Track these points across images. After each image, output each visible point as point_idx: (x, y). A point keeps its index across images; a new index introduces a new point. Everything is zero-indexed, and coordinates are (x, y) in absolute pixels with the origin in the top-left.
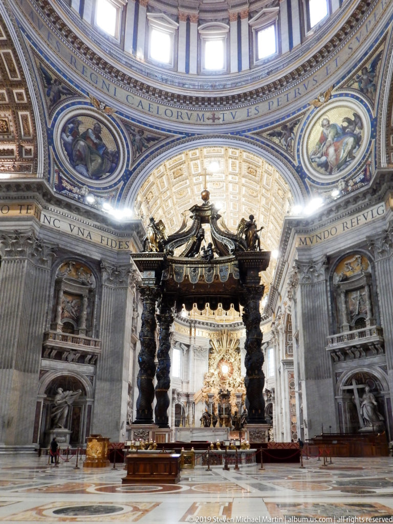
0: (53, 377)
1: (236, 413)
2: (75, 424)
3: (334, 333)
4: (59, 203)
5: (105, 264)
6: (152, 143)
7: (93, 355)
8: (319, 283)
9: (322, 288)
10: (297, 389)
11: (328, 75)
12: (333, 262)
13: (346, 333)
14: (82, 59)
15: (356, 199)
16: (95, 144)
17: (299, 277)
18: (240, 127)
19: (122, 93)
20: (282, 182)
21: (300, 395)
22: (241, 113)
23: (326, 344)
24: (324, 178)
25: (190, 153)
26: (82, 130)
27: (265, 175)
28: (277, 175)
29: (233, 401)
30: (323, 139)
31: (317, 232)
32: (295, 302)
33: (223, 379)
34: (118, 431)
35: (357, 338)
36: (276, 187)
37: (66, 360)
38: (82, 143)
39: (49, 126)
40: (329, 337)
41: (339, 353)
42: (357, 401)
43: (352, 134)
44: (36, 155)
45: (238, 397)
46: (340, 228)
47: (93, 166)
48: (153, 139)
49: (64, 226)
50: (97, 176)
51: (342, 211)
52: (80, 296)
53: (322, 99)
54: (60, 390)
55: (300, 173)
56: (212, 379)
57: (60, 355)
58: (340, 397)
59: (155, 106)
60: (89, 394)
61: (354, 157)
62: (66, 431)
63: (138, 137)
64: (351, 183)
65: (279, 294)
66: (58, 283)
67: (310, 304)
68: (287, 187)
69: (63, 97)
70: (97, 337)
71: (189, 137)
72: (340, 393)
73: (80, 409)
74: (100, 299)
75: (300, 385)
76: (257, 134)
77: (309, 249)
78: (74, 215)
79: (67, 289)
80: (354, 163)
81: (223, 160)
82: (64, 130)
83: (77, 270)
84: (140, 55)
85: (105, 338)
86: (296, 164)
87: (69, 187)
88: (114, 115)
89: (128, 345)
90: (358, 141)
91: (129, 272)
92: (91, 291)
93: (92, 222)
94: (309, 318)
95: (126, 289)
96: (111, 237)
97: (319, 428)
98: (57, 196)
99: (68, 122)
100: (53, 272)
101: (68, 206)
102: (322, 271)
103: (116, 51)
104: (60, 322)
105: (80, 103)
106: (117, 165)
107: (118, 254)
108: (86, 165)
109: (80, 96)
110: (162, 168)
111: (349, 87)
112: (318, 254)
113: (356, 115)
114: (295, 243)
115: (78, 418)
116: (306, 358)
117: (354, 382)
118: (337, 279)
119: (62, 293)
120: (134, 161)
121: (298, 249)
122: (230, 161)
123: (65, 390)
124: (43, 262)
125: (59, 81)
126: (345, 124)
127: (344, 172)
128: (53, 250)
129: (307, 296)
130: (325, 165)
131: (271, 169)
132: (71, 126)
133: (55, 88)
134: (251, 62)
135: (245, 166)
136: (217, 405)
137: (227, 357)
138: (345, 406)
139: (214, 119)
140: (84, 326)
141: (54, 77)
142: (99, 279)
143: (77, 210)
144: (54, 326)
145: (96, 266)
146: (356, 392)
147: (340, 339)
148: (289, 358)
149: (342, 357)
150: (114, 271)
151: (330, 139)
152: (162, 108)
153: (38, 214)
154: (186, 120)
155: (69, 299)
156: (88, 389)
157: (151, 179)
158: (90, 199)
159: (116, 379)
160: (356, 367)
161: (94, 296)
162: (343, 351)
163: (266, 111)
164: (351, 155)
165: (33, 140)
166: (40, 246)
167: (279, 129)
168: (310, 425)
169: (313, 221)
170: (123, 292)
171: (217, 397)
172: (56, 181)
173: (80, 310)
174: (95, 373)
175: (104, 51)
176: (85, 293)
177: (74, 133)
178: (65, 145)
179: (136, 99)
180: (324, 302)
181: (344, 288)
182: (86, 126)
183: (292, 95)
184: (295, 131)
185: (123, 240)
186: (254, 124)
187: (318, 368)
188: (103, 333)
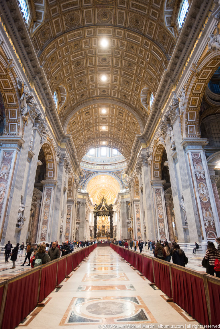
1: (106, 232)
5: (81, 202)
6: (90, 174)
7: (79, 223)
9: (125, 208)
12: (128, 203)
13: (129, 219)
17: (121, 205)
18: (109, 170)
19: (85, 165)
22: (109, 167)
24: (126, 184)
25: (98, 176)
29: (106, 228)
30: (126, 176)
33: (103, 221)
40: (127, 219)
41: (128, 223)
45: (107, 227)
56: (100, 222)
60: (78, 231)
63: (87, 173)
65: (118, 202)
67: (123, 211)
68: (119, 184)
70: (79, 218)
71: (98, 172)
76: (113, 172)
77: (123, 199)
81: (105, 176)
84: (88, 155)
86: (121, 180)
88: (83, 170)
94: (123, 214)
96: (82, 196)
102: (126, 204)
107: (83, 199)
112: (125, 201)
114: (120, 197)
116: (122, 223)
120: (86, 178)
121: (121, 199)
122: (107, 176)
129: (122, 209)
134: (112, 155)
136: (101, 230)
139: (104, 168)
142: (79, 205)
145: (79, 203)
152: (93, 166)
154: (98, 168)
157: (90, 181)
161: (79, 209)
163: (115, 168)
167: (117, 172)
168: (122, 237)
169: (124, 193)
170: (84, 208)
171: (101, 227)
174: (79, 226)
179: (87, 165)
180: (126, 211)
183: (120, 166)
184: (121, 173)
185: (84, 196)
186: (112, 170)
187: (124, 225)
188: (81, 217)
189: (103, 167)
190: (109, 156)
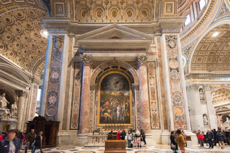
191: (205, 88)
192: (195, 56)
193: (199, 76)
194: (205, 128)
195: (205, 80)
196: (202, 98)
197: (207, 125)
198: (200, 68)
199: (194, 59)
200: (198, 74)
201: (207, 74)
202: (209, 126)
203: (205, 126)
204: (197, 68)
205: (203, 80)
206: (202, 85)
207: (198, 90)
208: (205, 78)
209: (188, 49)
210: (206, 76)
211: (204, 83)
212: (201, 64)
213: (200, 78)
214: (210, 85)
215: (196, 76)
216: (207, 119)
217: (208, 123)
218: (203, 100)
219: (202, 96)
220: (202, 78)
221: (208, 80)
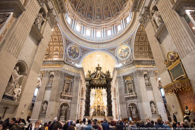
0: (62, 103)
1: (102, 111)
2: (66, 115)
3: (126, 94)
4: (67, 64)
5: (75, 76)
6: (86, 51)
7: (71, 98)
8: (122, 82)
9: (123, 83)
10: (117, 106)
11: (122, 41)
12: (125, 77)
13: (128, 93)
14: (73, 36)
15: (129, 65)
16: (74, 52)
17: (117, 80)
18: (104, 48)
19: (80, 42)
20: (113, 60)
21: (118, 108)
22: (104, 46)
23: (124, 96)
24: (122, 59)
25: (94, 53)
26: (72, 49)
27: (109, 58)
28: (112, 58)
29: (101, 108)
30: (121, 52)
31: (121, 70)
32: (116, 85)
34: (76, 116)
35: (131, 95)
36: (111, 60)
37: (65, 99)
38: (72, 52)
39: (66, 49)
40: (125, 94)
41: (127, 98)
42: (132, 110)
43: (127, 51)
44: (63, 55)
46: (126, 70)
47: (74, 56)
48: (86, 50)
49: (67, 69)
50: (74, 58)
51: (126, 67)
52: (69, 84)
53: (121, 45)
54: (63, 106)
55: (117, 58)
57: (64, 98)
58: (128, 109)
59: (87, 44)
60: (70, 107)
61: (128, 56)
62: (64, 116)
63: (83, 50)
64: (127, 61)
66: (65, 81)
67: (120, 86)
68: (114, 61)
69: (69, 43)
70: (72, 93)
71: (93, 50)
72: (128, 108)
73: (67, 111)
74: (73, 84)
75: (118, 105)
76: (108, 50)
77: (119, 74)
78: (69, 66)
79: (66, 82)
80: (128, 57)
81: (100, 54)
82: (68, 49)
83: (69, 78)
84: (84, 35)
85: (74, 93)
86: (116, 56)
87: (69, 60)
88: (79, 46)
89: (79, 95)
90: (128, 53)
91: (80, 78)
92: (71, 82)
93: (73, 68)
94: (120, 90)
95: (79, 82)
96: (77, 70)
97: (123, 117)
98: (66, 63)
99: (69, 48)
100: (64, 78)
101: (68, 65)
102: (122, 79)
103: (80, 34)
104: (64, 90)
105: (72, 44)
106: (78, 55)
107: (78, 74)
108: (72, 56)
109: (72, 43)
110: (88, 56)
111: (126, 43)
112: (121, 75)
113: (128, 48)
114: (116, 72)
115: (67, 113)
116: (120, 99)
117: (131, 105)
118: (126, 81)
119: (65, 83)
120: (82, 55)
121: (117, 74)
122: (102, 55)
123: (64, 106)
124: (62, 76)
125: (69, 41)
126: (126, 49)
127: (126, 59)
128: (64, 74)
129: (119, 84)
130: (122, 57)
131: (111, 57)
132: (70, 48)
133: (68, 42)
134: (106, 36)
135: (105, 56)
137: (99, 96)
138: (129, 111)
139: (99, 47)
140: (69, 91)
141: (68, 40)
142: (73, 80)
143: (70, 65)
144: (63, 91)
145: (73, 77)
146: (131, 108)
147: (127, 95)
148: (115, 98)
149: (128, 99)
150: (77, 78)
151: (123, 52)
152: (88, 45)
153: (62, 66)
154: (93, 47)
155: (67, 84)
156: (69, 106)
157: (85, 58)
158: (73, 63)
159: (76, 103)
160: (131, 102)
161: (72, 84)
162: (128, 98)
163: (109, 46)
164: (127, 55)
165: (63, 52)
166: (62, 73)
167: (112, 49)
168: (121, 116)
169: (120, 68)
170: (78, 83)
171: (97, 107)
172: (66, 59)
173: (69, 87)
174: (71, 102)
175: (77, 34)
176: (70, 83)
177: (70, 50)
178: (69, 52)
179: (83, 43)
180: (123, 86)
181: (127, 83)
182: (73, 48)
183: (115, 43)
184: (115, 50)
185: (79, 71)
186: (107, 48)
187: (122, 101)
188: (73, 92)
189: (97, 46)
190: (104, 37)
191: (149, 74)
192: (136, 46)
193: (143, 62)
194: (153, 118)
195: (149, 67)
196: (148, 84)
197: (156, 114)
198: (143, 55)
199: (136, 48)
200: (141, 61)
201: (149, 61)
202: (158, 115)
203: (153, 115)
204: (140, 55)
205: (147, 66)
206: (147, 71)
207: (143, 75)
208: (148, 65)
209: (130, 40)
210: (149, 62)
211: (148, 69)
212: (143, 52)
213: (144, 65)
214: (154, 72)
215: (139, 62)
216: (155, 107)
217: (156, 112)
218: (149, 86)
219: (147, 81)
220: (146, 65)
221: (152, 66)
